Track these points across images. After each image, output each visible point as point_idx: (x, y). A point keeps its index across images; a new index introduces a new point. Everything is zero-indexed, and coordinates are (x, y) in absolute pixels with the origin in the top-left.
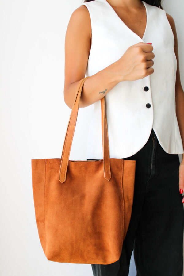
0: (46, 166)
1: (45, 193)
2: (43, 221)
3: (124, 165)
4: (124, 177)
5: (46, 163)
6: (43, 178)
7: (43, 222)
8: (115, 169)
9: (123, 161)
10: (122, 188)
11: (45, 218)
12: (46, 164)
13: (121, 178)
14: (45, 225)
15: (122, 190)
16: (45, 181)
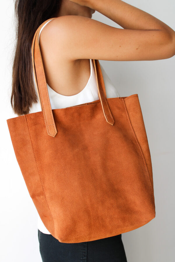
0: (27, 124)
1: (35, 157)
2: (42, 193)
3: (126, 104)
4: (131, 116)
5: (26, 119)
6: (28, 138)
7: (43, 195)
8: (116, 112)
9: (123, 100)
10: (132, 130)
11: (43, 189)
12: (27, 121)
13: (127, 119)
14: (45, 197)
15: (133, 132)
16: (32, 142)
